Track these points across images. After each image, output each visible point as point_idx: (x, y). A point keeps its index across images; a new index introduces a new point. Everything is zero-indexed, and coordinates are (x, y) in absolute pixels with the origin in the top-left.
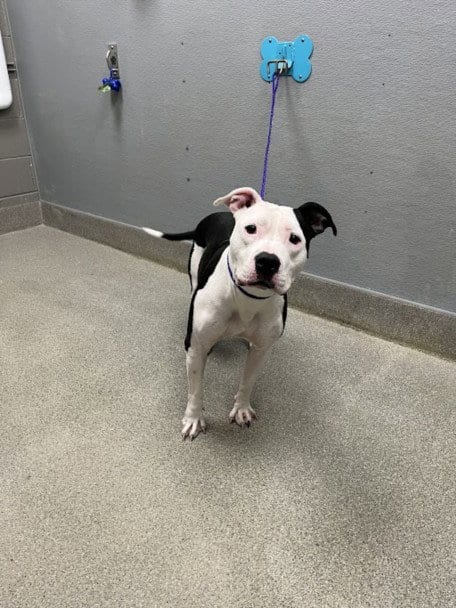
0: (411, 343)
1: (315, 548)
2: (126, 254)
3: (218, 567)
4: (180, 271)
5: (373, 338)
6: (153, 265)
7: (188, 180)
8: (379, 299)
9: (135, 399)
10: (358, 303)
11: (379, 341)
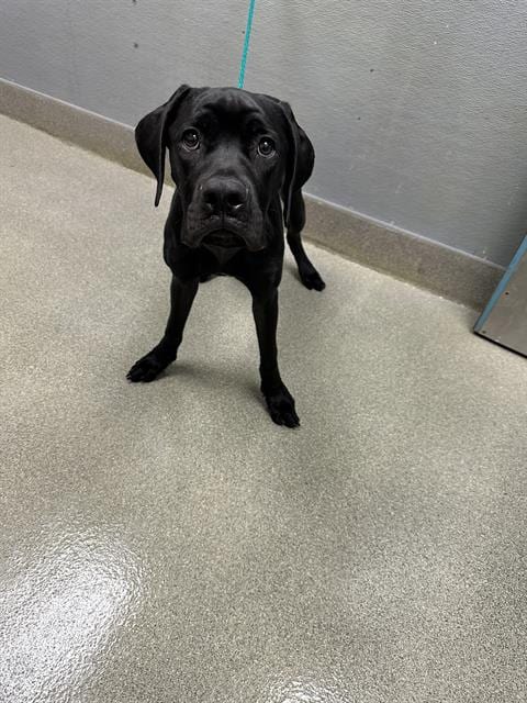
0: (386, 270)
1: (305, 486)
2: (51, 138)
3: (216, 512)
4: (125, 165)
5: (348, 262)
6: (88, 155)
7: (136, 46)
8: (361, 222)
9: (101, 337)
10: (337, 223)
11: (356, 266)
